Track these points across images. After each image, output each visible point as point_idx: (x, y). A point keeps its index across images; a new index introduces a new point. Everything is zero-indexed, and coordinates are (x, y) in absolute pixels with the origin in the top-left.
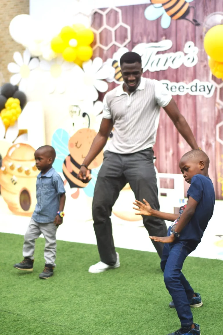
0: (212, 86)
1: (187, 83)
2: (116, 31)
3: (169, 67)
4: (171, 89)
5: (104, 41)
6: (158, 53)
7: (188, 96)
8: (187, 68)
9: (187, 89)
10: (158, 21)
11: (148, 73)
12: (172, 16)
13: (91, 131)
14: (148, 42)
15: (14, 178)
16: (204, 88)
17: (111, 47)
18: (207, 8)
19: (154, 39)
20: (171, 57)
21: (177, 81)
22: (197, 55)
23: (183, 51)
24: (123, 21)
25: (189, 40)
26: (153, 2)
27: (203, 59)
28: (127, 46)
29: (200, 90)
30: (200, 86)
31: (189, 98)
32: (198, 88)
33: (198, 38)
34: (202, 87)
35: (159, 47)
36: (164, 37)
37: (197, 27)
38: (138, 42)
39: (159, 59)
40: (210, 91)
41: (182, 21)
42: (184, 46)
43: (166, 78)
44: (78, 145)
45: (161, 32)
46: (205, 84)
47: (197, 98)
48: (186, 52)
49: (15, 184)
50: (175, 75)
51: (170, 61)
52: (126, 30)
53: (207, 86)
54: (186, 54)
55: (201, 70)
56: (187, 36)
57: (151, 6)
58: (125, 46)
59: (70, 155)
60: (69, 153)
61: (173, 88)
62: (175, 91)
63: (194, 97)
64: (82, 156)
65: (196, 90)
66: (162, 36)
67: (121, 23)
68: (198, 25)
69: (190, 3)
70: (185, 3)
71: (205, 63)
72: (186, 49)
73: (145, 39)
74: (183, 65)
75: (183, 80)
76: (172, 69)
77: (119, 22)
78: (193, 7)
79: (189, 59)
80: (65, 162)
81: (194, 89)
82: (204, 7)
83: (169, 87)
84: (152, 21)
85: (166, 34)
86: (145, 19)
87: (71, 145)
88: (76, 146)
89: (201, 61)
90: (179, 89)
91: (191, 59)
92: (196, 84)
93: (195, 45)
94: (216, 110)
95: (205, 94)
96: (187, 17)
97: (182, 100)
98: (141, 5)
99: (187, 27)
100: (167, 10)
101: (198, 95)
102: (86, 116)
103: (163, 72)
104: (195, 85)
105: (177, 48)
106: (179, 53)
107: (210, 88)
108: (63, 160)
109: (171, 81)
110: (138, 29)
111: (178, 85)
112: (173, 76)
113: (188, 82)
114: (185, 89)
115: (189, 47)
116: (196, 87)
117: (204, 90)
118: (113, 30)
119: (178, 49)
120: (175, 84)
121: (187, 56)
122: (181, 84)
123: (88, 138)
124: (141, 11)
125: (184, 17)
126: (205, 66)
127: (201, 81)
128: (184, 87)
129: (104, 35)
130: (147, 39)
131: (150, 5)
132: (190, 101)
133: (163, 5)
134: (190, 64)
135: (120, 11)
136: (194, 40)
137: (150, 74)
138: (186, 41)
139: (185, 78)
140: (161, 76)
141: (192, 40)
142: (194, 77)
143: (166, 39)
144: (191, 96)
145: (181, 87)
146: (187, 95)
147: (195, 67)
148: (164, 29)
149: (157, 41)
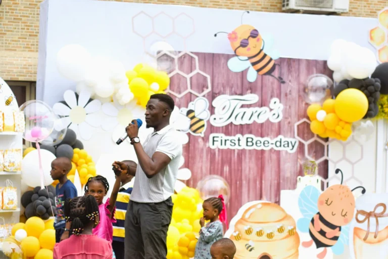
0: (295, 142)
1: (271, 138)
2: (191, 78)
3: (254, 121)
4: (256, 143)
5: (176, 88)
6: (242, 106)
7: (273, 151)
8: (272, 124)
9: (272, 144)
10: (243, 74)
11: (231, 126)
12: (258, 71)
13: (343, 187)
14: (231, 94)
15: (250, 243)
16: (288, 144)
17: (186, 95)
18: (291, 68)
19: (238, 92)
20: (256, 111)
21: (262, 136)
22: (282, 111)
23: (269, 107)
24: (200, 69)
25: (274, 97)
26: (237, 54)
27: (287, 116)
28: (206, 95)
29: (284, 146)
30: (284, 142)
31: (273, 153)
32: (282, 144)
33: (283, 95)
34: (286, 143)
35: (244, 100)
36: (249, 91)
37: (282, 85)
38: (219, 94)
39: (245, 113)
40: (293, 147)
41: (267, 77)
42: (270, 102)
43: (251, 133)
44: (329, 203)
45: (246, 85)
46: (290, 140)
47: (281, 153)
48: (272, 108)
49: (251, 250)
50: (260, 130)
51: (255, 115)
52: (205, 78)
53: (291, 142)
54: (271, 110)
55: (285, 127)
56: (273, 92)
57: (236, 58)
58: (204, 96)
59: (319, 213)
60: (318, 211)
61: (258, 142)
62: (260, 146)
63: (278, 152)
64: (332, 213)
65: (280, 146)
66: (247, 90)
67: (197, 70)
68: (284, 82)
69: (275, 60)
70: (271, 60)
71: (289, 120)
72: (272, 105)
73: (228, 91)
74: (268, 120)
75: (268, 135)
76: (257, 123)
77: (195, 69)
78: (279, 65)
79: (274, 114)
80: (313, 221)
81: (278, 144)
82: (289, 67)
83: (254, 142)
84: (237, 73)
85: (252, 88)
86: (228, 70)
87: (321, 203)
88: (327, 203)
89: (285, 118)
90: (264, 143)
91: (276, 115)
92: (281, 139)
93: (280, 102)
94: (299, 165)
95: (289, 149)
96: (273, 74)
97: (266, 155)
98: (223, 55)
99: (272, 83)
100: (254, 64)
101: (282, 151)
102: (340, 172)
103: (248, 125)
104: (279, 140)
105: (262, 103)
106: (264, 109)
107: (293, 144)
108: (311, 219)
109: (257, 135)
110: (220, 79)
111: (262, 140)
112: (258, 131)
113: (272, 136)
114: (270, 144)
115: (275, 103)
116: (281, 142)
117: (288, 146)
118: (188, 77)
119: (263, 105)
120: (259, 138)
121: (273, 112)
122: (265, 139)
123: (340, 194)
124: (223, 61)
125: (269, 73)
126: (289, 123)
127: (285, 137)
128: (268, 143)
129: (176, 81)
130: (231, 91)
131: (233, 56)
132: (274, 156)
133: (250, 58)
134: (274, 120)
135: (196, 58)
136: (279, 96)
137: (233, 126)
138: (272, 97)
139: (270, 133)
140: (245, 129)
141: (277, 97)
142: (279, 133)
143: (251, 93)
144: (275, 151)
145: (266, 142)
146: (271, 150)
147: (279, 123)
148: (250, 83)
149: (241, 94)
